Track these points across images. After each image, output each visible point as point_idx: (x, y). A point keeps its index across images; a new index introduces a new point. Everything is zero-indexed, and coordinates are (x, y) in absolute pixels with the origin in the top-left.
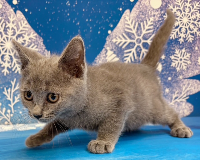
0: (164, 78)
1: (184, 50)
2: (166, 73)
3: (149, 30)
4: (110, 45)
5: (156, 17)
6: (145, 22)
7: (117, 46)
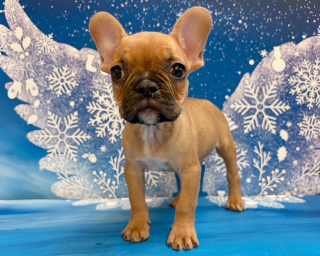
0: (291, 148)
1: (313, 117)
2: (293, 142)
3: (271, 94)
4: (228, 112)
5: (279, 81)
6: (267, 86)
7: (236, 113)
